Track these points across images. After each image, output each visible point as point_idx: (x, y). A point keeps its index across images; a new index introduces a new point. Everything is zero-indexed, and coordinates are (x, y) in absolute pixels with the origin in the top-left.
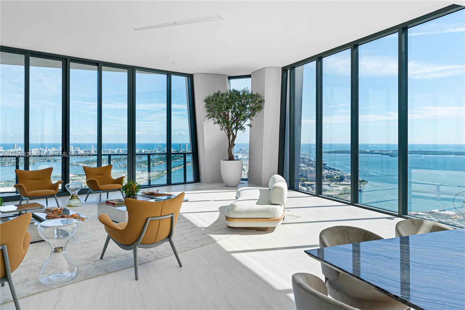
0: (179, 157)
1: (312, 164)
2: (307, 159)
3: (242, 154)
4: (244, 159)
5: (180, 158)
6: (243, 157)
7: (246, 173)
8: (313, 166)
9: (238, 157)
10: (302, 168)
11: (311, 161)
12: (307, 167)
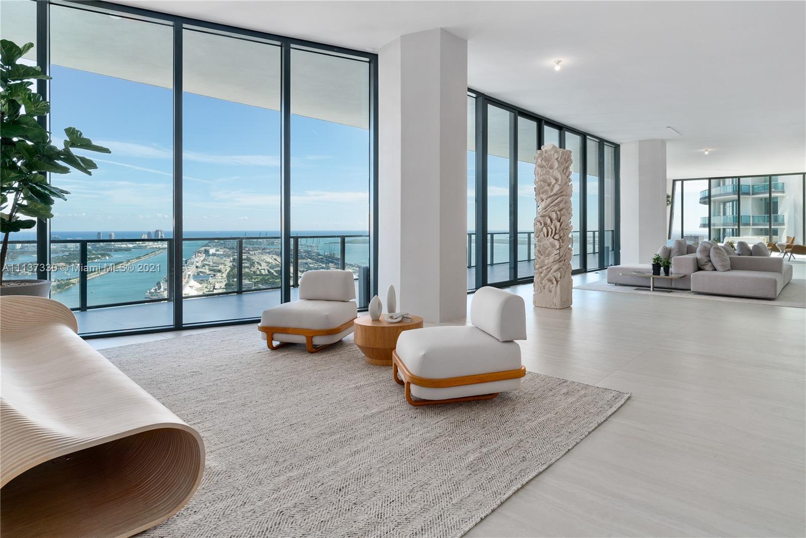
0: (99, 254)
1: (322, 258)
2: (314, 253)
3: (215, 247)
4: (218, 254)
5: (100, 256)
6: (218, 253)
7: (225, 277)
8: (323, 261)
9: (209, 252)
10: (311, 265)
11: (320, 255)
12: (315, 263)
